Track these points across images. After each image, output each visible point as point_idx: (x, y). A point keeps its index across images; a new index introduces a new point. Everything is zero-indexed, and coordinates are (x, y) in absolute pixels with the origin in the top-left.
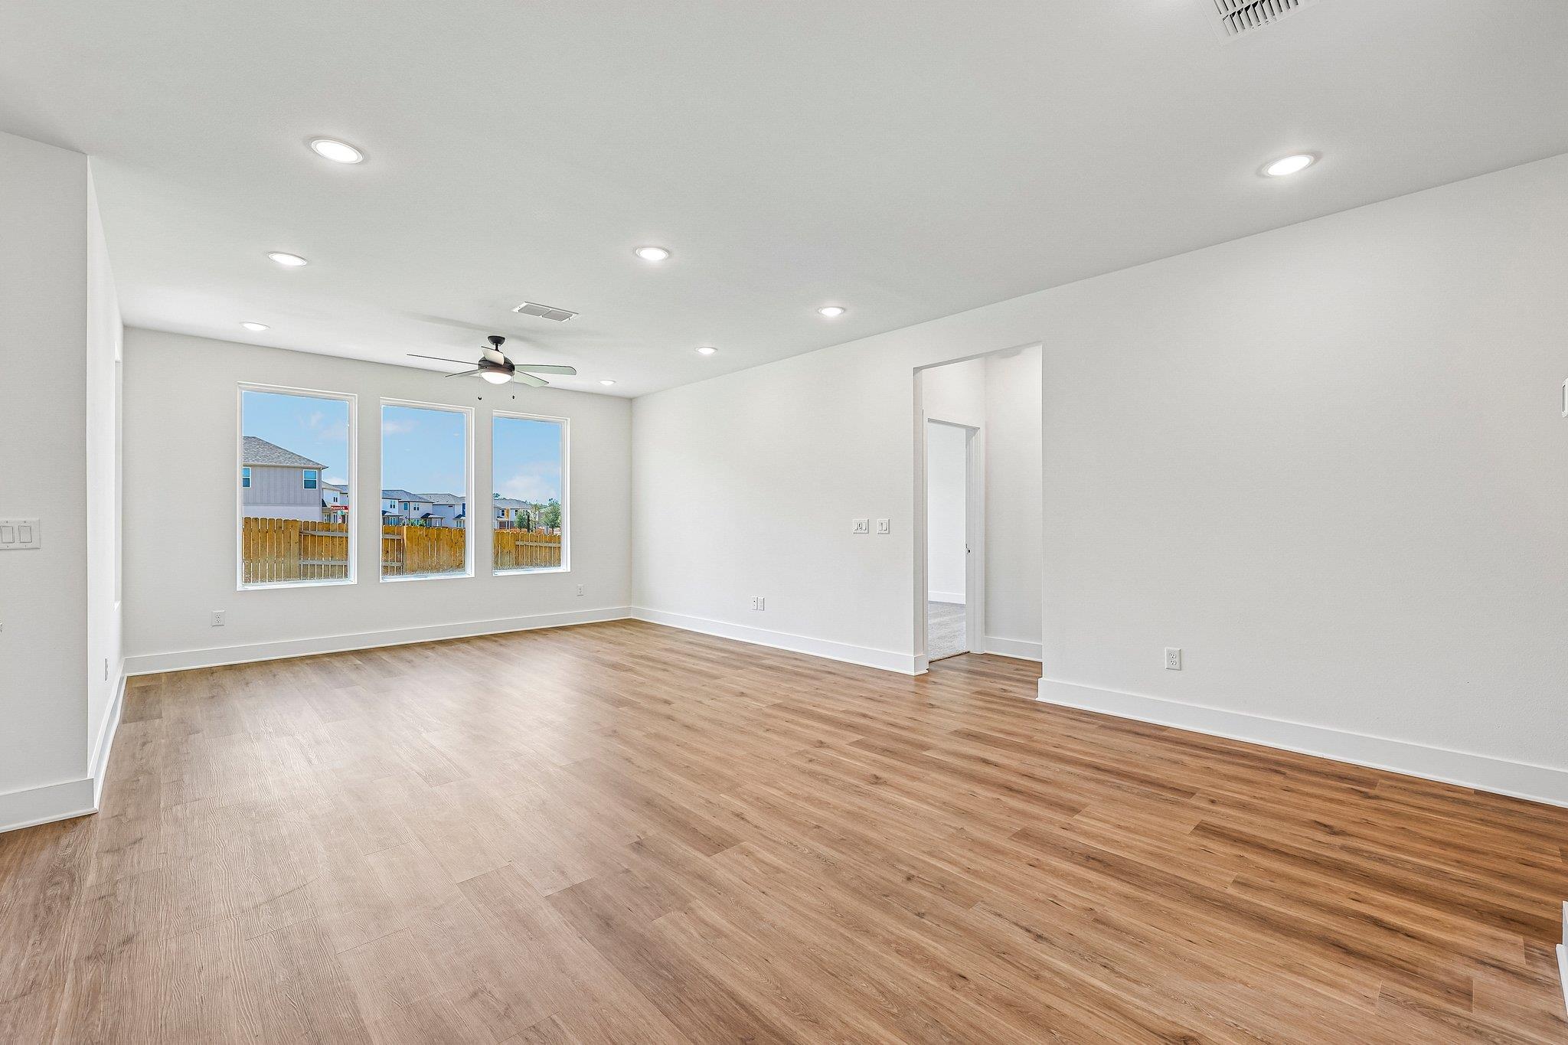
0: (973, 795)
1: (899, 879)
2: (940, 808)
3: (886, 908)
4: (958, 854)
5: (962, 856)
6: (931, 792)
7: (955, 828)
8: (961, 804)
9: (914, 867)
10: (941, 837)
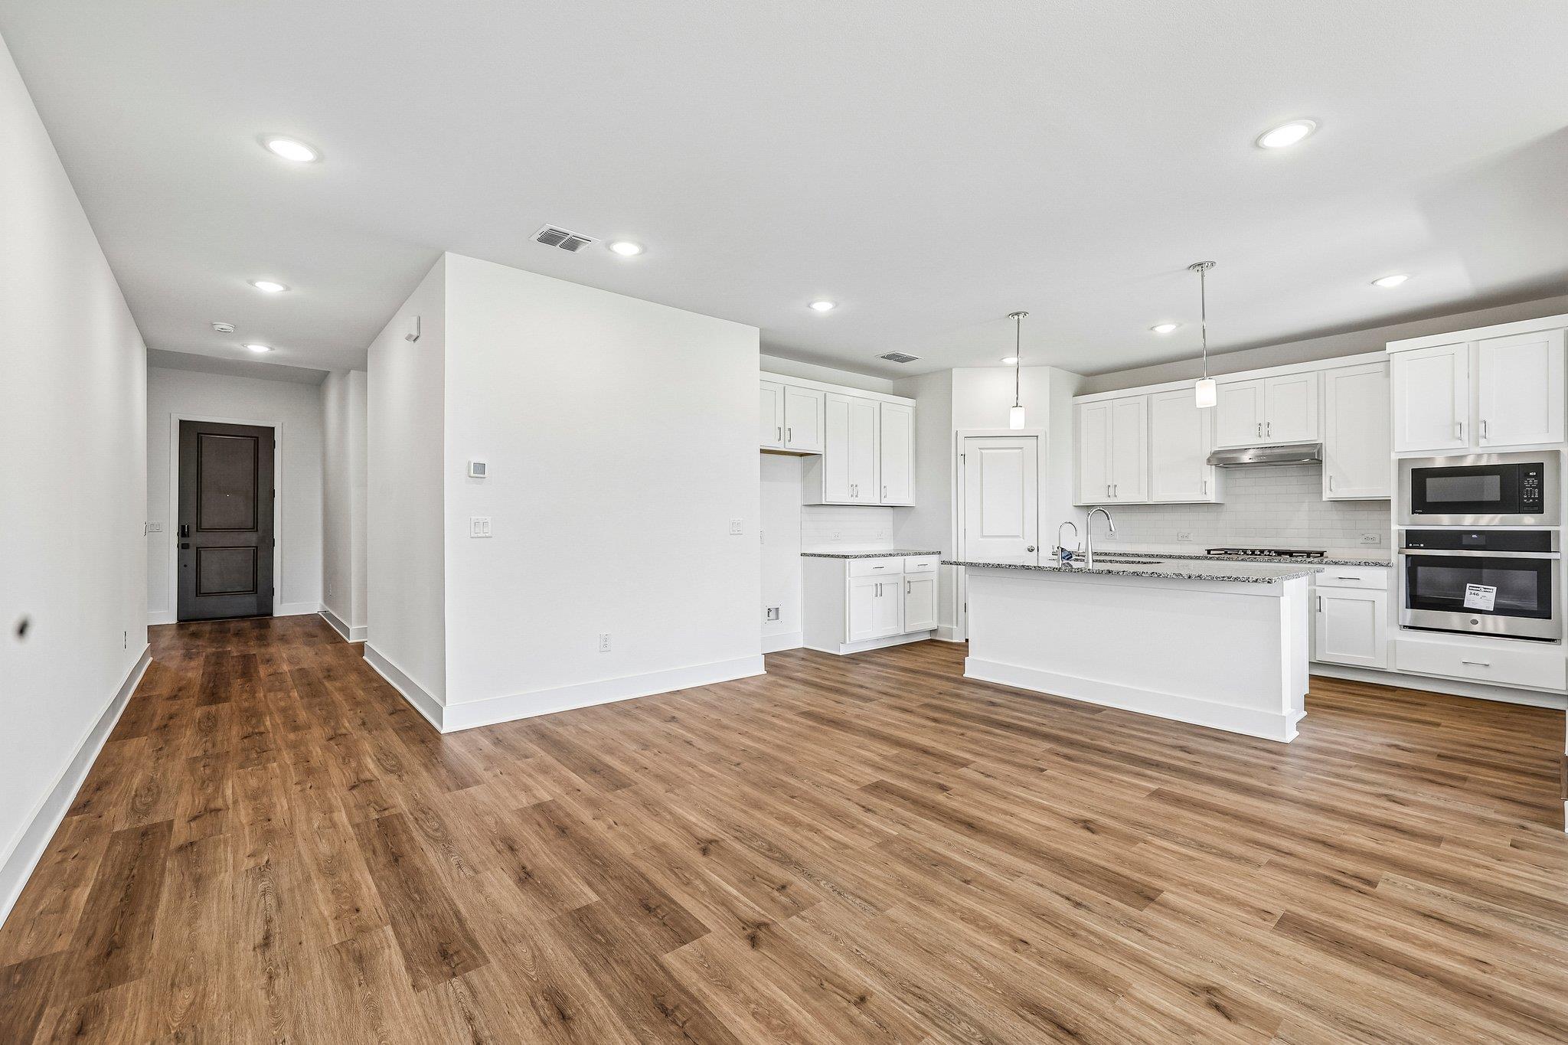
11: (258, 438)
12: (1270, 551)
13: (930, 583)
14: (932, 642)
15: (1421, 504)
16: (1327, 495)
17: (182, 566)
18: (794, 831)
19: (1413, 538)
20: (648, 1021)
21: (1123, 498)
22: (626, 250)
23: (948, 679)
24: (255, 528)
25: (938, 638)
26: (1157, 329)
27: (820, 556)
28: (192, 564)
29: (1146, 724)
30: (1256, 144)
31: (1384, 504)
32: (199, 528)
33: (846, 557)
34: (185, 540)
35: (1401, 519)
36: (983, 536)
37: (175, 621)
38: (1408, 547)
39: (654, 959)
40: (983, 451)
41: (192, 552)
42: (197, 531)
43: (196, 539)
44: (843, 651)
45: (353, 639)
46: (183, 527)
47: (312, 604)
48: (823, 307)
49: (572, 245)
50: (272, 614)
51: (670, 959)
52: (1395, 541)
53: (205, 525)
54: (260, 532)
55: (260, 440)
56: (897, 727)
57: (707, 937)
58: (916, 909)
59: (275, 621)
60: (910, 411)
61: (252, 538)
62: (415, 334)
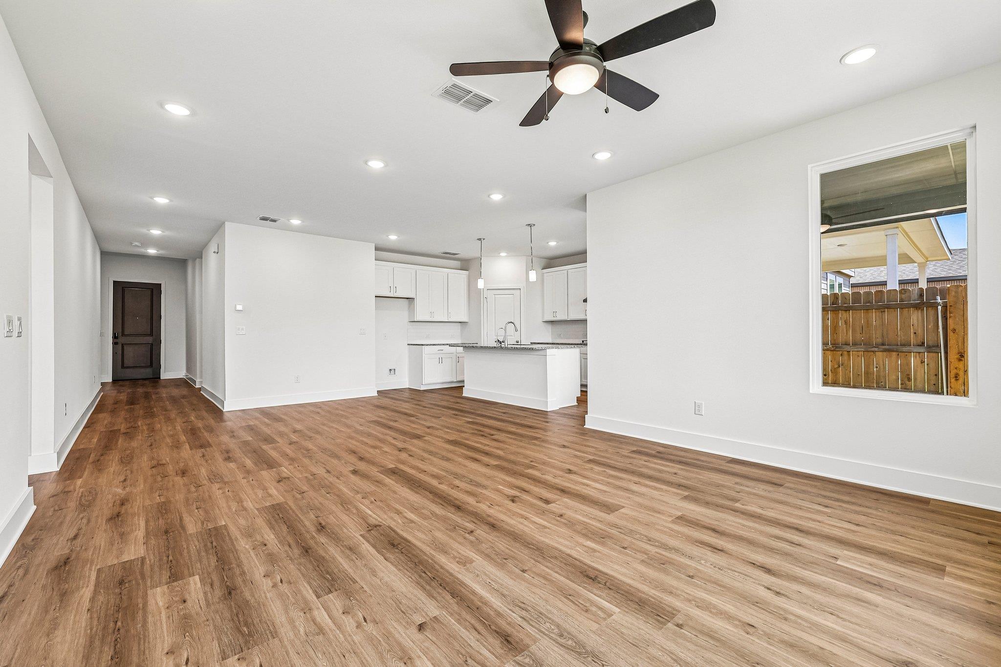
11: (153, 289)
17: (115, 354)
22: (296, 222)
24: (151, 334)
28: (120, 352)
32: (123, 334)
34: (116, 340)
37: (111, 380)
41: (119, 347)
42: (122, 336)
43: (122, 340)
45: (197, 386)
46: (115, 334)
47: (181, 374)
49: (274, 221)
50: (160, 378)
53: (126, 333)
54: (154, 336)
55: (154, 290)
59: (161, 381)
61: (150, 340)
62: (217, 251)
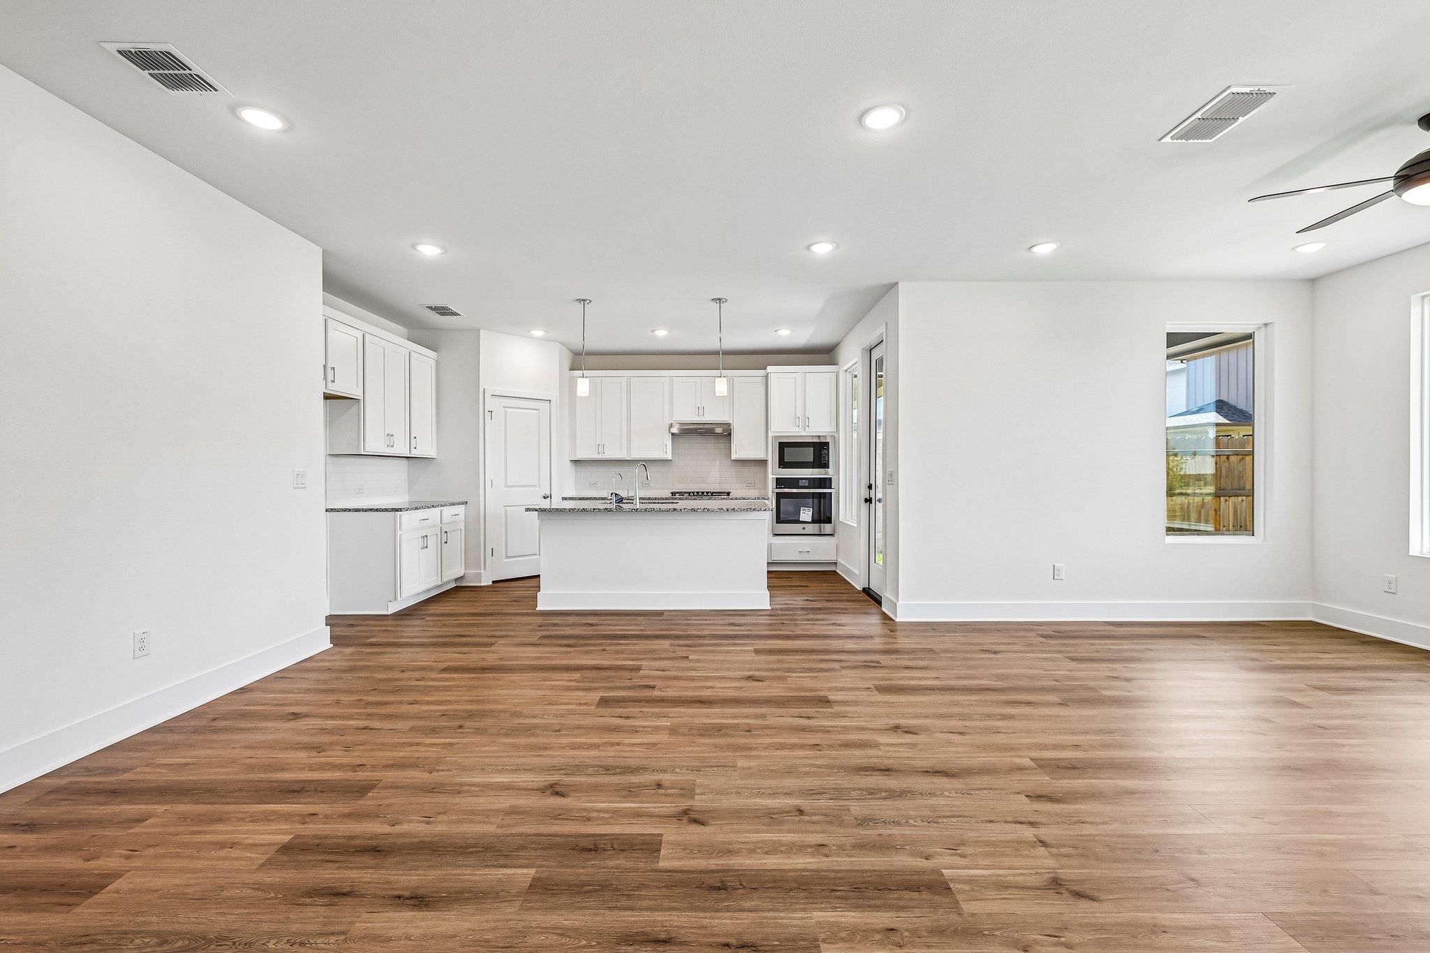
0: (428, 819)
1: (468, 724)
2: (461, 785)
3: (467, 711)
4: (428, 751)
5: (426, 751)
6: (482, 800)
7: (438, 771)
8: (441, 799)
9: (461, 733)
10: (448, 759)
12: (707, 493)
13: (460, 531)
14: (458, 589)
15: (783, 464)
16: (734, 457)
18: (600, 751)
19: (780, 482)
20: (719, 900)
21: (610, 454)
23: (528, 614)
25: (464, 584)
26: (656, 332)
27: (357, 510)
29: (698, 615)
30: (808, 247)
31: (764, 462)
33: (397, 510)
35: (774, 472)
36: (507, 486)
38: (777, 488)
39: (656, 871)
40: (506, 409)
44: (393, 609)
48: (429, 250)
51: (663, 864)
52: (771, 484)
56: (547, 658)
57: (664, 838)
58: (750, 756)
60: (433, 363)
